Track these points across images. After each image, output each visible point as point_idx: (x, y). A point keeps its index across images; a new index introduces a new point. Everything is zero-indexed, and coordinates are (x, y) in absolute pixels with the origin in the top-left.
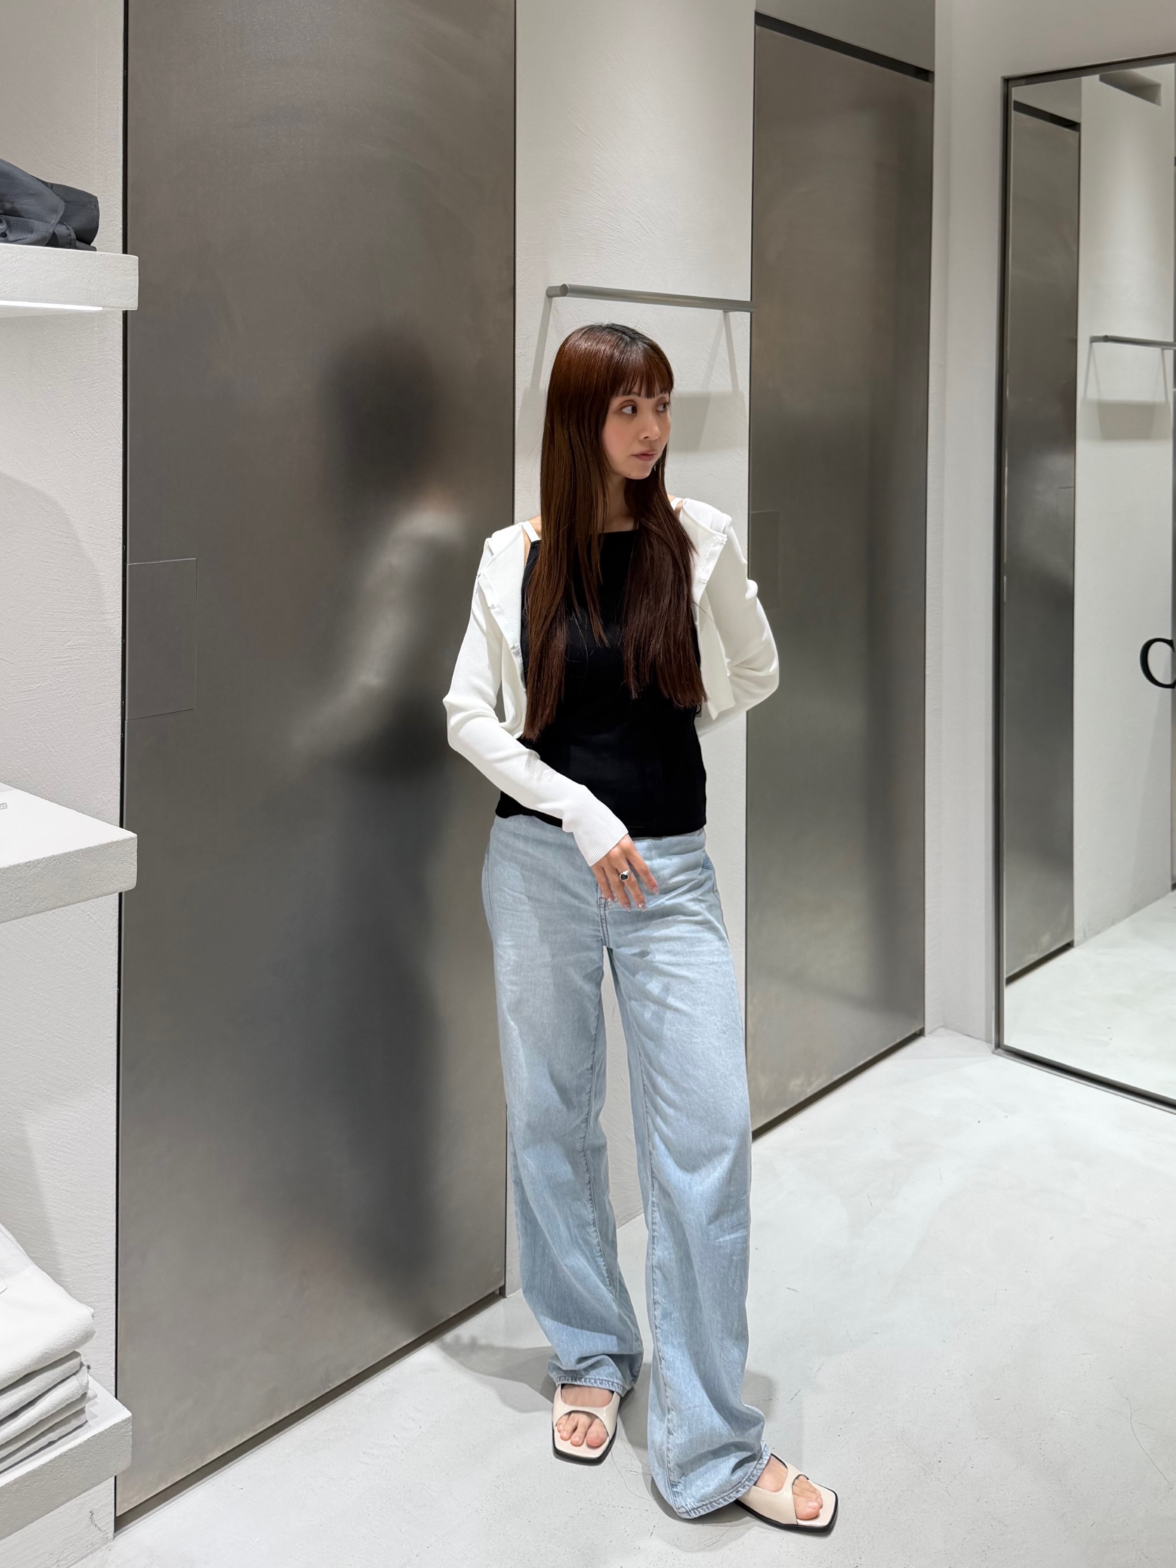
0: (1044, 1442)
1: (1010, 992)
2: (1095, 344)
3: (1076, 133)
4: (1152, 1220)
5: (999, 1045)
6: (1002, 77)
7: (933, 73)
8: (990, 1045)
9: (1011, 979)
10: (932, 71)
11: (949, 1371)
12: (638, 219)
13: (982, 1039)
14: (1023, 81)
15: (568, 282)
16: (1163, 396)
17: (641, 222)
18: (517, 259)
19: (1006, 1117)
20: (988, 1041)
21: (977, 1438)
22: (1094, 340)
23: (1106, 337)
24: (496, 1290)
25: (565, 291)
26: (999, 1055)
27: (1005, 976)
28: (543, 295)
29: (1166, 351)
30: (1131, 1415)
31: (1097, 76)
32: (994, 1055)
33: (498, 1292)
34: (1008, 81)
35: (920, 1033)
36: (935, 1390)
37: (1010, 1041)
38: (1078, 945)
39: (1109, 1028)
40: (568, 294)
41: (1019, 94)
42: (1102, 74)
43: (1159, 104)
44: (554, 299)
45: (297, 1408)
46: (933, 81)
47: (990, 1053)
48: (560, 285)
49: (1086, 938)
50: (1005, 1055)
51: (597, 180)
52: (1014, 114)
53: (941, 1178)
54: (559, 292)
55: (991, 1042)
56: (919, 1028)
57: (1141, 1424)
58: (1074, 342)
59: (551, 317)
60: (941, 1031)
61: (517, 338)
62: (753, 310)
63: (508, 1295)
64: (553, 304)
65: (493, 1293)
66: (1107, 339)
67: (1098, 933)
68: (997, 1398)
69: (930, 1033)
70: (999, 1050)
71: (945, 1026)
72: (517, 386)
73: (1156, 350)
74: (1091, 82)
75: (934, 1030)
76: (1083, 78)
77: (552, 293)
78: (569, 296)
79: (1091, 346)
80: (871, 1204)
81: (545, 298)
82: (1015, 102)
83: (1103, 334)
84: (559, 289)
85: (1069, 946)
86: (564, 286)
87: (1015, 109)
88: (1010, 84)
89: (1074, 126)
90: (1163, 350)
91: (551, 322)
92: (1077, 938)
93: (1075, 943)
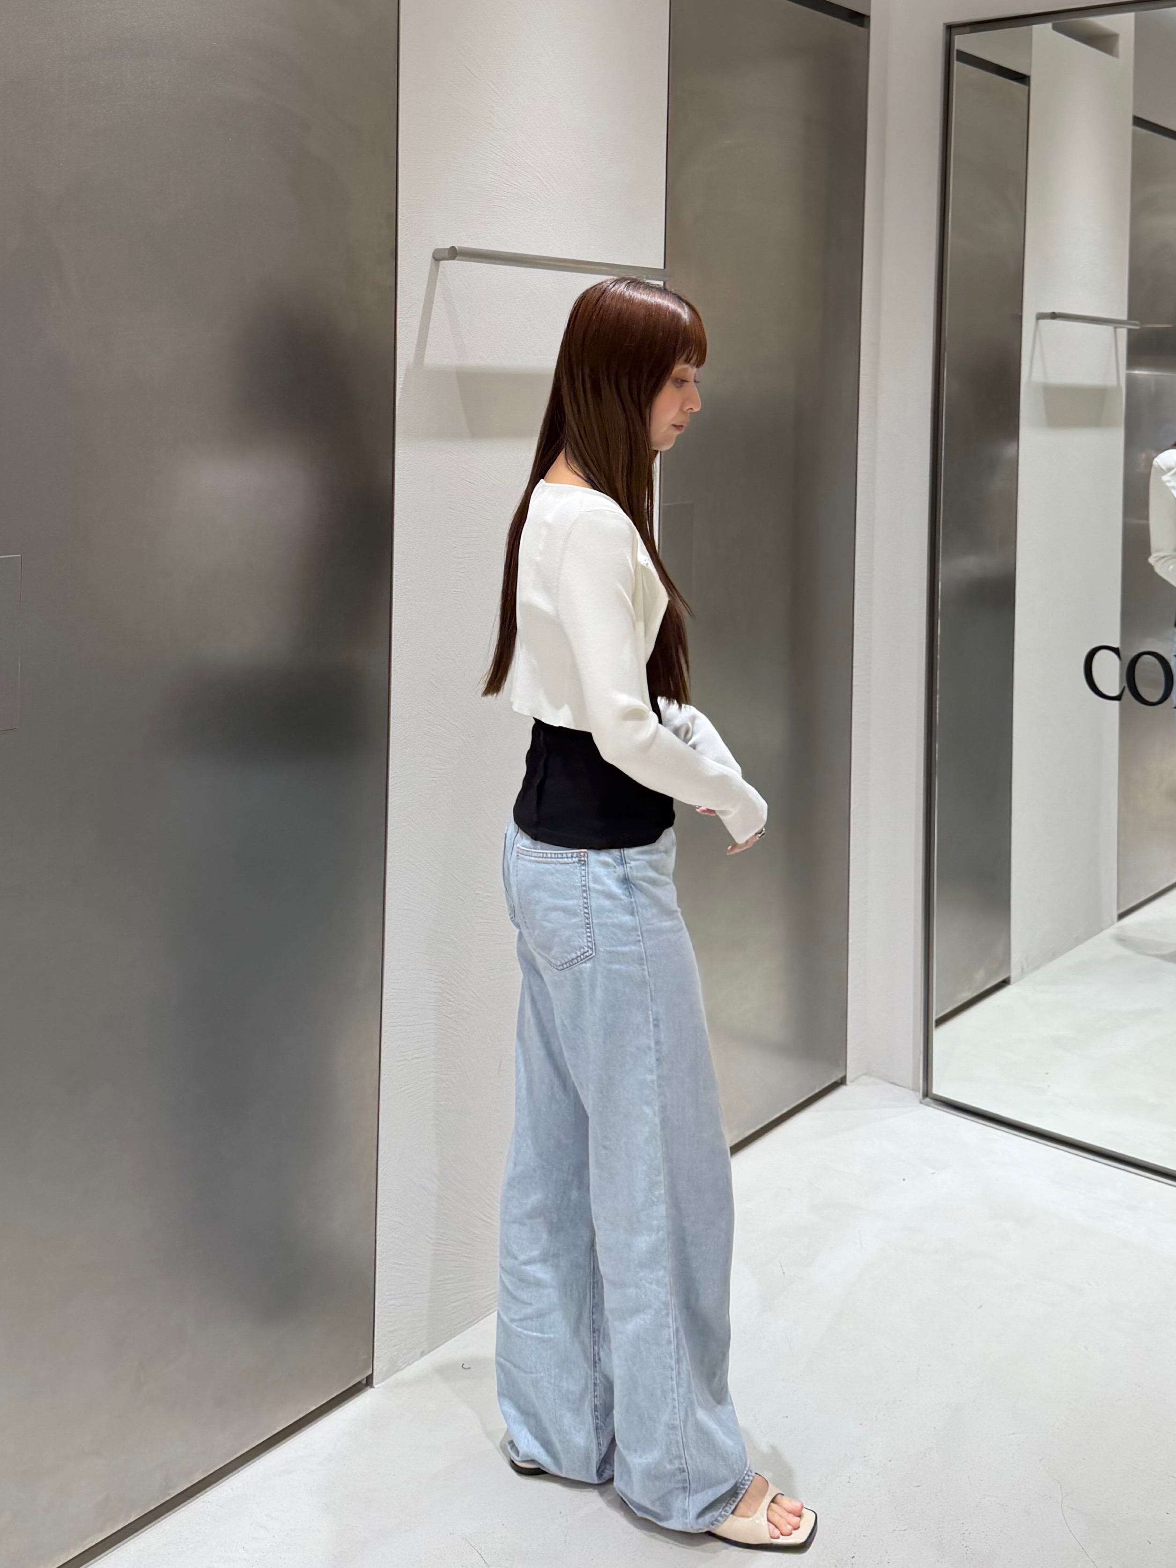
0: (967, 1533)
1: (939, 1035)
2: (1041, 322)
3: (1026, 87)
4: (1090, 1284)
5: (927, 1093)
6: (944, 24)
7: (869, 17)
8: (917, 1093)
9: (941, 1021)
10: (868, 14)
11: (865, 1457)
12: (538, 175)
13: (908, 1088)
14: (968, 29)
15: (456, 245)
16: (1115, 379)
17: (541, 177)
18: (400, 217)
19: (934, 1173)
20: (915, 1090)
21: (895, 1530)
22: (1041, 316)
23: (1054, 313)
24: (363, 1380)
25: (454, 253)
26: (927, 1105)
27: (935, 1017)
28: (430, 259)
29: (1119, 330)
30: (1063, 1499)
31: (1050, 25)
32: (922, 1105)
33: (364, 1382)
34: (951, 29)
35: (842, 1082)
36: (849, 1478)
37: (938, 1089)
38: (1014, 982)
39: (1047, 1073)
40: (457, 258)
41: (963, 42)
42: (1054, 22)
43: (1117, 56)
44: (442, 262)
45: (132, 1520)
46: (868, 27)
47: (918, 1103)
48: (448, 247)
49: (1023, 973)
50: (933, 1105)
51: (491, 129)
52: (956, 65)
53: (861, 1243)
54: (446, 254)
55: (919, 1091)
56: (840, 1076)
57: (1073, 1509)
58: (1020, 318)
59: (438, 284)
60: (864, 1079)
61: (398, 306)
62: (666, 279)
63: (377, 1384)
64: (440, 270)
65: (360, 1382)
66: (1054, 316)
67: (1038, 967)
68: (918, 1485)
69: (852, 1082)
70: (928, 1099)
71: (868, 1074)
72: (398, 361)
73: (1109, 329)
74: (1043, 31)
75: (857, 1078)
76: (1034, 26)
77: (438, 257)
78: (457, 260)
79: (1037, 323)
80: (784, 1273)
81: (432, 262)
82: (958, 51)
83: (1049, 310)
84: (447, 251)
85: (1005, 983)
86: (453, 248)
87: (958, 59)
88: (954, 31)
89: (1023, 79)
90: (1115, 328)
91: (438, 289)
92: (1014, 974)
93: (1012, 980)
